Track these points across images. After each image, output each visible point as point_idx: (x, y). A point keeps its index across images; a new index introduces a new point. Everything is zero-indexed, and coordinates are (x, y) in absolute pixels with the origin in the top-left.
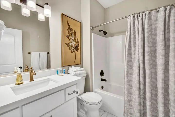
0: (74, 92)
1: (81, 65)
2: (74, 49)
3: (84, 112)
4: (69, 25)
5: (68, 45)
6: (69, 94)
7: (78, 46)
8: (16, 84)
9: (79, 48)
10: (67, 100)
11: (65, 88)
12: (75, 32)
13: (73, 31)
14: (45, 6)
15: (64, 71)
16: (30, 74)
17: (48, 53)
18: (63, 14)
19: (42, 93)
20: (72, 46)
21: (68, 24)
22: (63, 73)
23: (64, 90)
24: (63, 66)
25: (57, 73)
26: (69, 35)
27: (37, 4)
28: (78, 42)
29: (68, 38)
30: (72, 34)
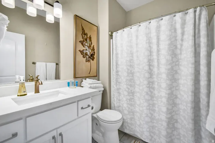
0: (89, 106)
1: (97, 78)
2: (89, 57)
3: (101, 134)
4: (83, 29)
5: (82, 52)
6: (82, 108)
7: (94, 55)
8: (18, 96)
9: (95, 56)
10: (79, 115)
11: (78, 101)
12: (90, 38)
13: (88, 36)
14: (55, 4)
15: (77, 82)
16: (36, 85)
17: (57, 64)
18: (76, 15)
19: (51, 104)
20: (86, 54)
21: (82, 27)
22: (75, 85)
23: (76, 103)
24: (75, 77)
25: (69, 86)
26: (83, 41)
27: (45, 2)
28: (93, 49)
29: (82, 44)
30: (86, 40)
